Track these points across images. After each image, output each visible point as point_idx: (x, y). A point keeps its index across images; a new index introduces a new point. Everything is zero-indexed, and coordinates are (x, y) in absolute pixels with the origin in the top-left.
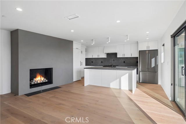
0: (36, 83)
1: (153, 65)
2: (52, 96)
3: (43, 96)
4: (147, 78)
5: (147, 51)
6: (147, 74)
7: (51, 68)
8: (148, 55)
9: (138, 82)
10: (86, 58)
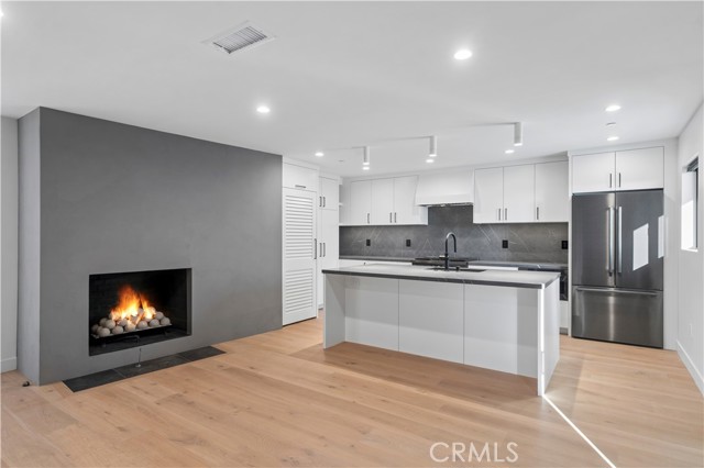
0: (120, 330)
1: (640, 260)
2: (174, 393)
3: (134, 392)
4: (612, 317)
5: (611, 200)
6: (612, 300)
7: (185, 270)
8: (616, 212)
9: (563, 332)
10: (341, 228)
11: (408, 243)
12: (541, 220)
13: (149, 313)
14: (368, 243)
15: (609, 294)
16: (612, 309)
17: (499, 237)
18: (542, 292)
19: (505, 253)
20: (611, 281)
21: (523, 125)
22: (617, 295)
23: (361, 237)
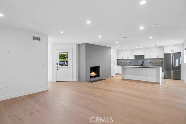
1: (177, 65)
4: (172, 75)
5: (172, 54)
6: (172, 72)
7: (98, 67)
8: (173, 56)
9: (163, 78)
10: (117, 60)
11: (130, 62)
12: (158, 58)
13: (95, 74)
14: (122, 62)
15: (171, 71)
16: (172, 73)
17: (149, 61)
18: (160, 69)
19: (151, 64)
20: (172, 68)
21: (156, 43)
22: (173, 71)
23: (120, 62)
